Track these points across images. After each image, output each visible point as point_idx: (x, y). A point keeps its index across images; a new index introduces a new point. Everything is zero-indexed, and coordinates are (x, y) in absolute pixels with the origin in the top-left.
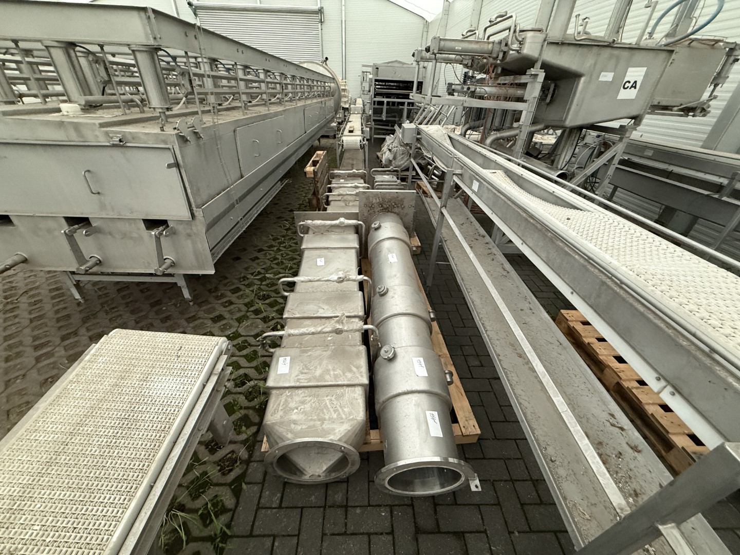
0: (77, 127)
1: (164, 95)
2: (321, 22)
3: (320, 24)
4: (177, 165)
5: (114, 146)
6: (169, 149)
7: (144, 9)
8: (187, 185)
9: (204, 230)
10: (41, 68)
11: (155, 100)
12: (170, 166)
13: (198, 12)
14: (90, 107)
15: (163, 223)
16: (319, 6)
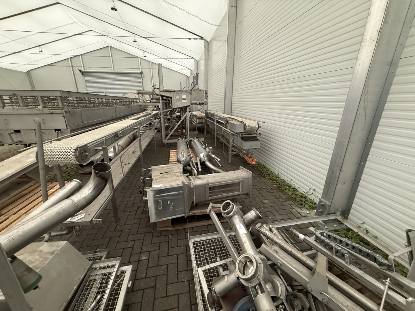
0: (42, 110)
1: (63, 104)
2: (142, 77)
3: (141, 78)
4: (64, 117)
5: (50, 114)
6: (62, 114)
7: (60, 91)
8: (66, 121)
9: (70, 131)
10: (28, 99)
11: (60, 105)
12: (62, 117)
13: (84, 74)
14: (44, 107)
15: (60, 130)
16: (141, 71)
